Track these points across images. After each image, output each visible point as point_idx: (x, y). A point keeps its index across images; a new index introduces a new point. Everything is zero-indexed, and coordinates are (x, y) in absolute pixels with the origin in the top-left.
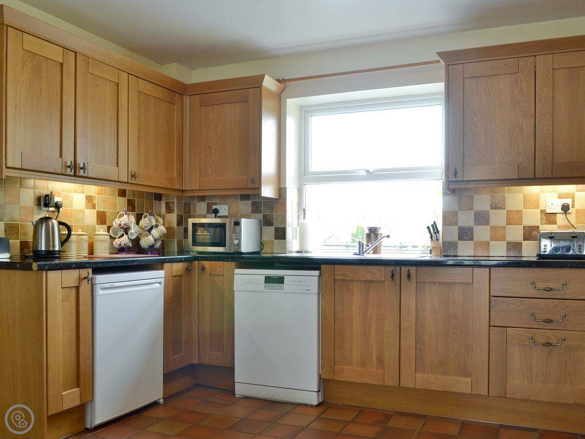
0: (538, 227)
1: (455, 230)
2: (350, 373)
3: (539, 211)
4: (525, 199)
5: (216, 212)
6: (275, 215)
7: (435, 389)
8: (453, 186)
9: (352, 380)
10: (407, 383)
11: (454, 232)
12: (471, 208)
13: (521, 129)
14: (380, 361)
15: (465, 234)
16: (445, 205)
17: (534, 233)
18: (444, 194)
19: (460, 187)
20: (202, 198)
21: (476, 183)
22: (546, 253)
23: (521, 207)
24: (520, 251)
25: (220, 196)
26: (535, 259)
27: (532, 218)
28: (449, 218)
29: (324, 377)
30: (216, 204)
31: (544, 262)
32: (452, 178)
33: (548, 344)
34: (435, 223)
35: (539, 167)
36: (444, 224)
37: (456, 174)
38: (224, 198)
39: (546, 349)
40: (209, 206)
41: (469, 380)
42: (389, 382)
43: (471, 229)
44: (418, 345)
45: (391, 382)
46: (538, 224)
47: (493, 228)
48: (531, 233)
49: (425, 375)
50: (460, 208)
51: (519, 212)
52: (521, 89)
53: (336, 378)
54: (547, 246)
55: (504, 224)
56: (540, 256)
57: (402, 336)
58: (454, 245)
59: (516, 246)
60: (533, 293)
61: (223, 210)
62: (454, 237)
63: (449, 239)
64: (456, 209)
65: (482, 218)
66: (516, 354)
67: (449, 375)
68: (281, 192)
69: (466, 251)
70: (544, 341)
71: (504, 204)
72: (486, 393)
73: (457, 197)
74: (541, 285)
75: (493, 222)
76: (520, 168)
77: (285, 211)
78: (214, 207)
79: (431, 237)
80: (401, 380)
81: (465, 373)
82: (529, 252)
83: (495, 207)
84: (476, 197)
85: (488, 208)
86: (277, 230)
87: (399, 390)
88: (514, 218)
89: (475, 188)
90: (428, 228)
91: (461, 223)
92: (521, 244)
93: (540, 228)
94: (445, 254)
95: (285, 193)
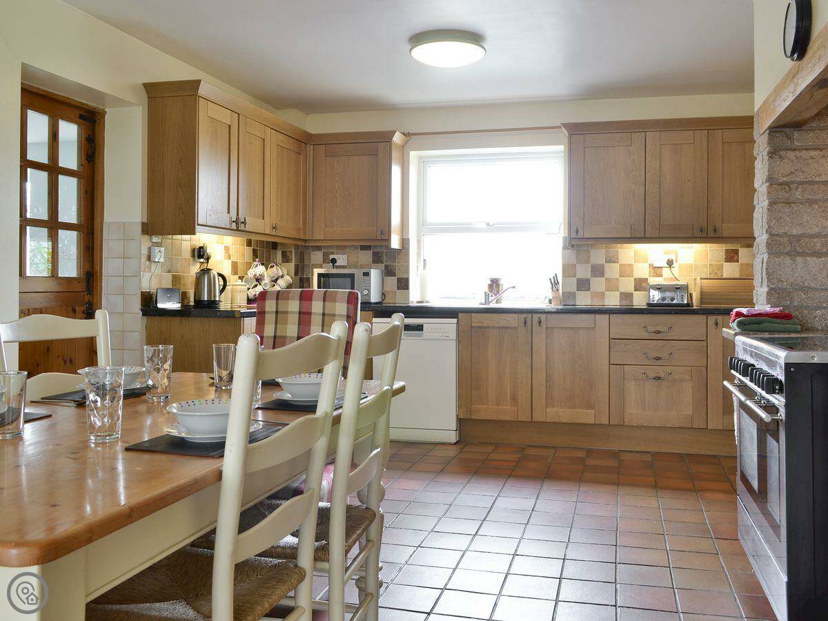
0: (647, 279)
1: (573, 281)
2: (486, 411)
3: (647, 265)
4: (636, 254)
5: (334, 261)
6: (398, 265)
7: (564, 421)
8: (573, 243)
9: (489, 418)
10: (538, 417)
11: (573, 282)
12: (588, 261)
13: (634, 195)
14: (514, 399)
15: (583, 285)
16: (564, 258)
17: (644, 284)
18: (565, 248)
19: (579, 243)
20: (318, 248)
21: (594, 240)
22: (655, 302)
23: (633, 262)
24: (632, 301)
25: (338, 247)
26: (645, 307)
27: (642, 271)
28: (568, 270)
29: (461, 417)
30: (333, 253)
31: (653, 309)
32: (574, 235)
33: (658, 378)
34: (556, 275)
35: (649, 228)
36: (564, 276)
37: (577, 232)
38: (342, 249)
39: (656, 383)
40: (326, 255)
41: (593, 411)
42: (522, 418)
43: (588, 281)
44: (548, 384)
45: (524, 417)
46: (647, 277)
47: (608, 280)
48: (641, 285)
49: (555, 410)
50: (579, 261)
51: (630, 265)
52: (634, 159)
53: (473, 417)
54: (656, 296)
55: (618, 276)
56: (649, 304)
57: (533, 376)
58: (573, 295)
59: (627, 296)
60: (645, 335)
61: (342, 260)
62: (573, 288)
63: (568, 290)
64: (574, 261)
65: (598, 271)
66: (632, 387)
67: (575, 408)
68: (405, 242)
69: (584, 300)
70: (654, 376)
71: (617, 259)
72: (608, 423)
73: (575, 251)
74: (650, 329)
75: (607, 275)
76: (633, 228)
77: (408, 261)
78: (332, 257)
79: (552, 288)
80: (534, 415)
81: (589, 406)
82: (639, 301)
83: (609, 261)
84: (593, 252)
85: (604, 262)
86: (399, 280)
87: (531, 424)
88: (626, 271)
89: (592, 245)
90: (550, 279)
91: (579, 276)
92: (632, 294)
93: (649, 281)
94: (565, 303)
95: (408, 244)
